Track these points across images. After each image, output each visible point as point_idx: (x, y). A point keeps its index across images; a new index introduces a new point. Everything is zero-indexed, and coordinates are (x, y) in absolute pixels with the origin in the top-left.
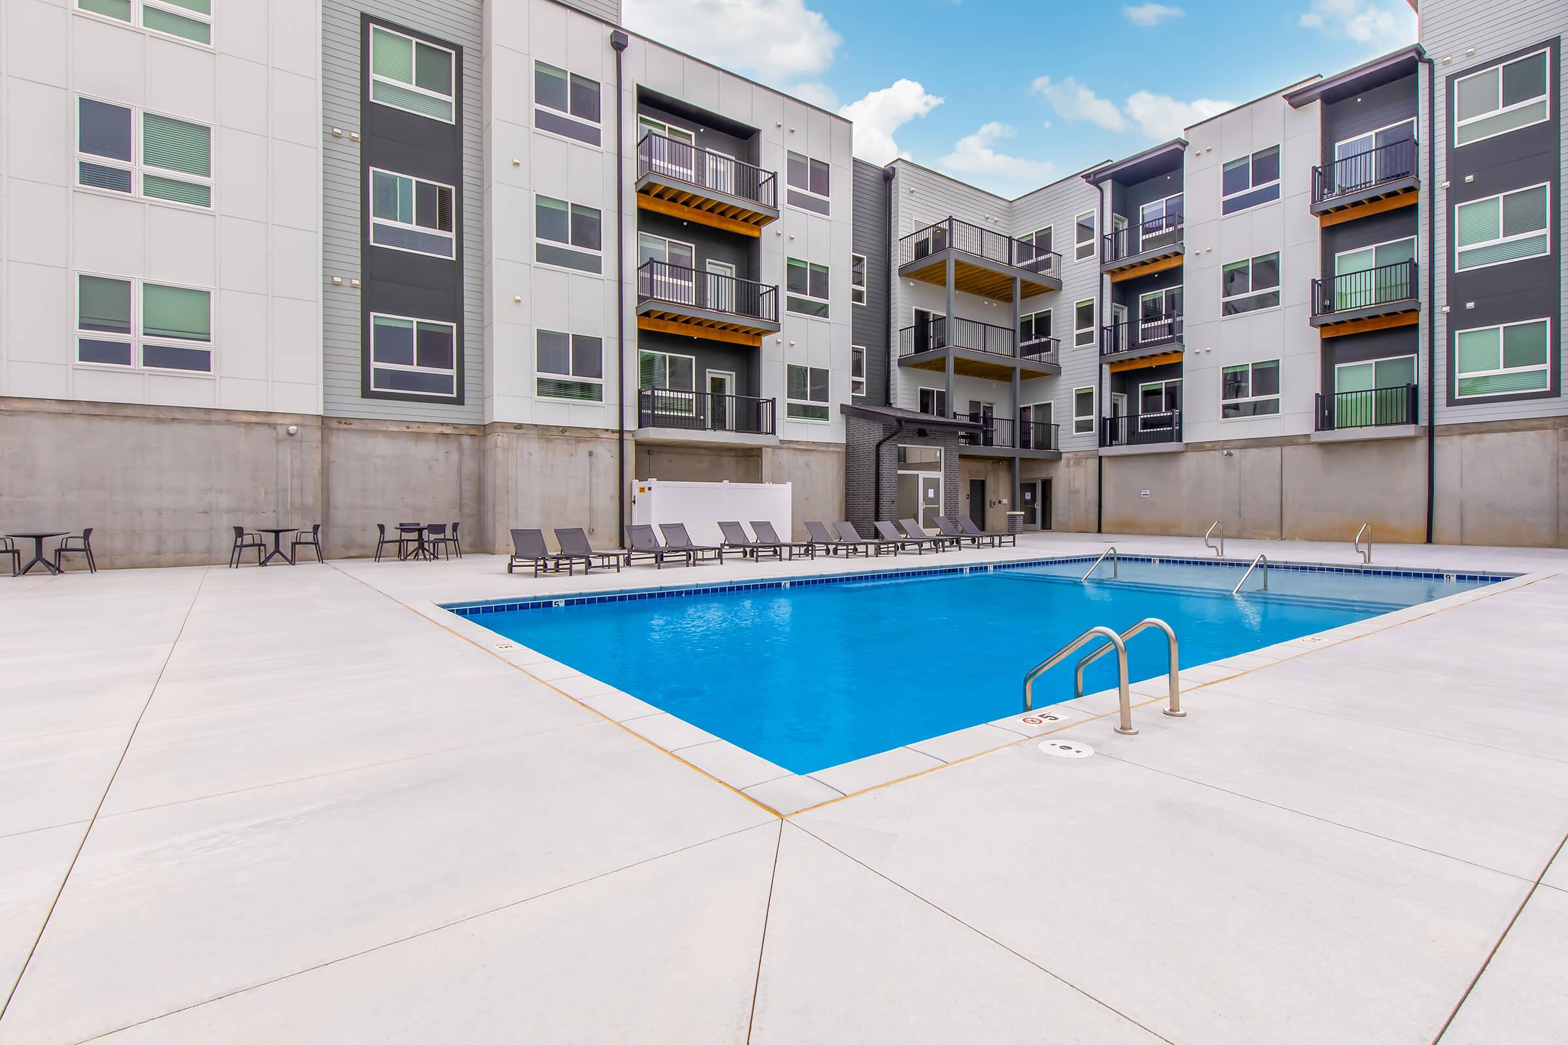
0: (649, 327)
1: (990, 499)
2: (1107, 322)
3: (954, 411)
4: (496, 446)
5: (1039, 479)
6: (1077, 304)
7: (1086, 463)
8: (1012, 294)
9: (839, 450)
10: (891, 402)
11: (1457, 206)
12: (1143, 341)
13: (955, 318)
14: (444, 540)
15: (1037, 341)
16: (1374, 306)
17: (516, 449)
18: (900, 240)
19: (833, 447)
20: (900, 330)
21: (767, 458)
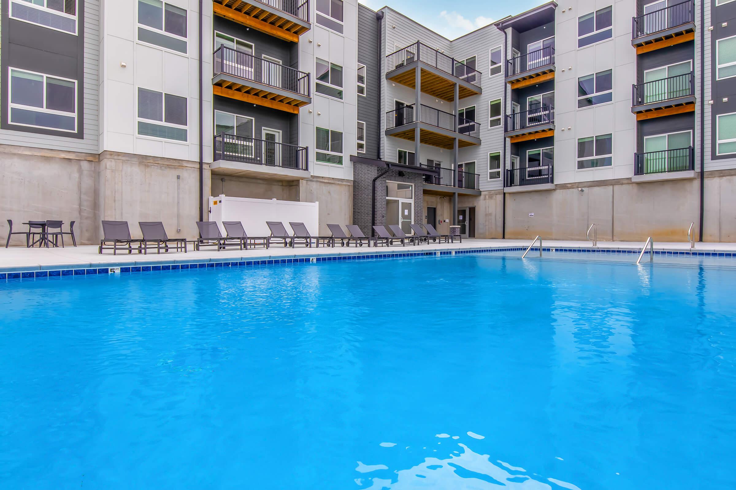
0: (222, 93)
1: (439, 219)
2: (509, 112)
3: (420, 162)
4: (106, 168)
5: (467, 207)
6: (491, 102)
7: (496, 197)
8: (453, 95)
9: (349, 184)
10: (381, 157)
11: (717, 41)
12: (529, 125)
13: (421, 104)
14: (61, 233)
15: (468, 124)
16: (667, 100)
17: (122, 171)
18: (387, 57)
19: (346, 182)
20: (387, 113)
21: (303, 185)
